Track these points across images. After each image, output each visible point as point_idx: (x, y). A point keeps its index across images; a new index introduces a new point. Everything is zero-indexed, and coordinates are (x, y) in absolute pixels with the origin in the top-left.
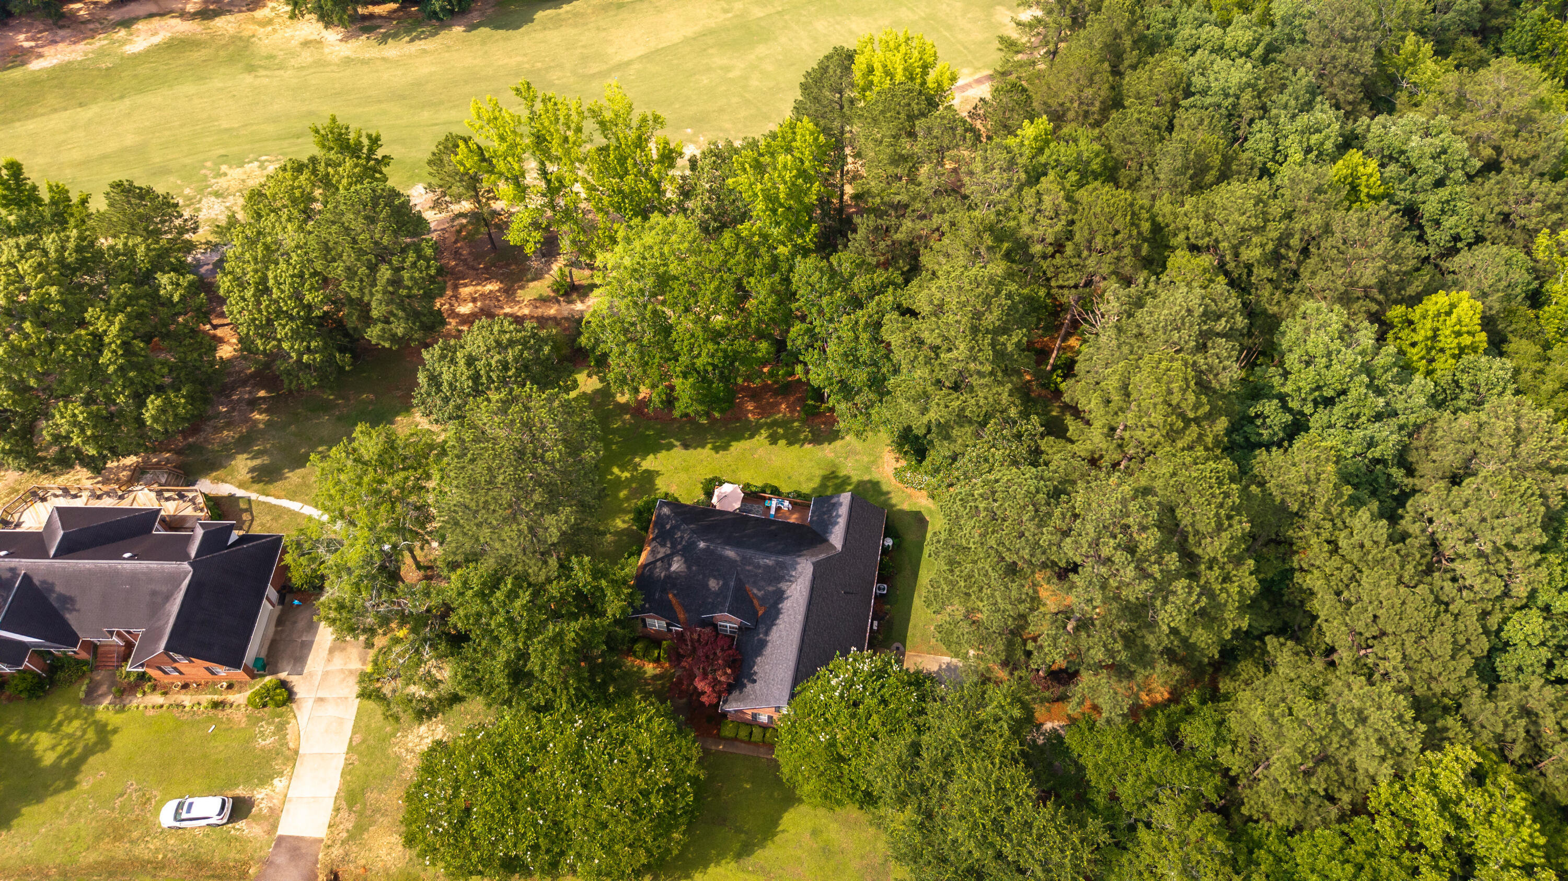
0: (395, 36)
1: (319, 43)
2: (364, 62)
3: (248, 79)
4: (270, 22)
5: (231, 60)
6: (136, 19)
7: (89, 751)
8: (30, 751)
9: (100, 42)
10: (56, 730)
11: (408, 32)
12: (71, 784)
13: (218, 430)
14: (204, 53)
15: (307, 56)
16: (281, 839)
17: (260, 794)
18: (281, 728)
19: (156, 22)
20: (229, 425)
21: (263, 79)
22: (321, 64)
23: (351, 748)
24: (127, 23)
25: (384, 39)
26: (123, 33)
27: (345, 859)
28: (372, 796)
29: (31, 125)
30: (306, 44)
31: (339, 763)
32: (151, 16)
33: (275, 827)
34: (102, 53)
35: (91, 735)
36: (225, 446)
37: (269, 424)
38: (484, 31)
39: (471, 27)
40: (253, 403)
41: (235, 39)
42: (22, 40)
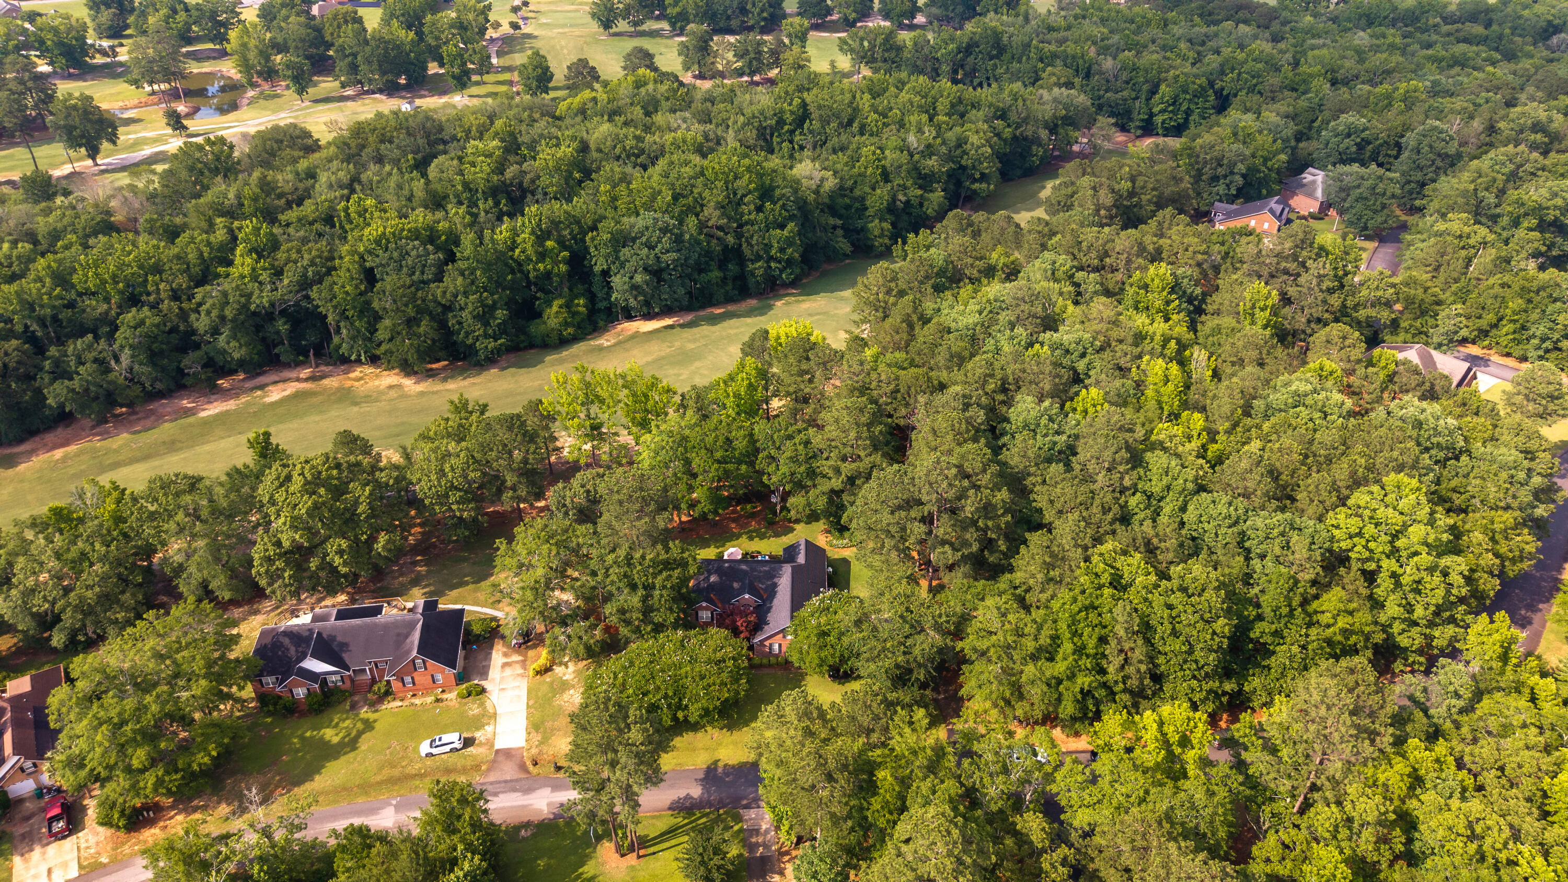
0: (452, 377)
1: (399, 386)
2: (433, 393)
3: (356, 409)
4: (361, 379)
5: (340, 400)
6: (267, 385)
7: (360, 734)
8: (322, 738)
9: (244, 399)
10: (337, 725)
11: (460, 374)
12: (354, 748)
13: (394, 578)
14: (320, 398)
15: (393, 394)
16: (497, 751)
17: (478, 735)
18: (482, 704)
19: (281, 386)
20: (402, 575)
21: (365, 408)
22: (405, 396)
23: (528, 707)
24: (262, 387)
25: (445, 380)
26: (259, 393)
27: (540, 753)
28: (549, 724)
29: (207, 447)
30: (391, 387)
31: (524, 714)
32: (275, 382)
33: (492, 745)
34: (248, 404)
35: (360, 726)
36: (402, 585)
37: (428, 572)
38: (512, 370)
39: (503, 369)
40: (415, 563)
41: (340, 389)
42: (186, 403)
